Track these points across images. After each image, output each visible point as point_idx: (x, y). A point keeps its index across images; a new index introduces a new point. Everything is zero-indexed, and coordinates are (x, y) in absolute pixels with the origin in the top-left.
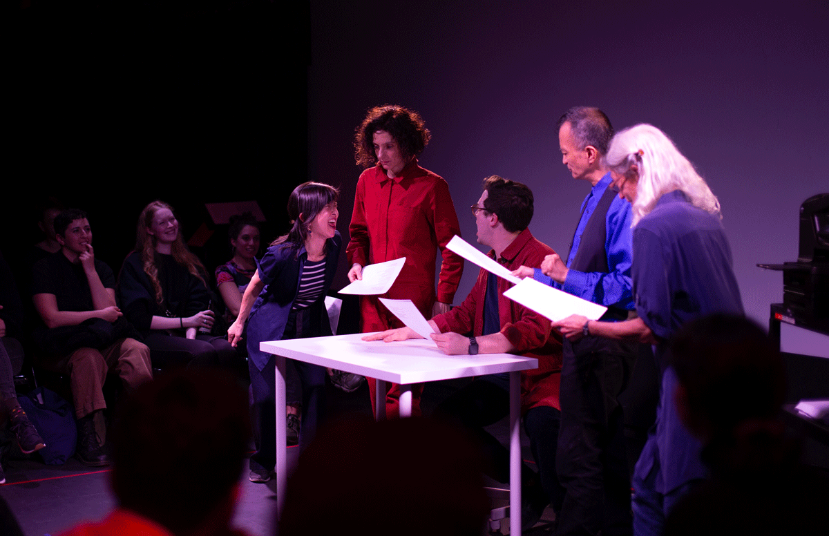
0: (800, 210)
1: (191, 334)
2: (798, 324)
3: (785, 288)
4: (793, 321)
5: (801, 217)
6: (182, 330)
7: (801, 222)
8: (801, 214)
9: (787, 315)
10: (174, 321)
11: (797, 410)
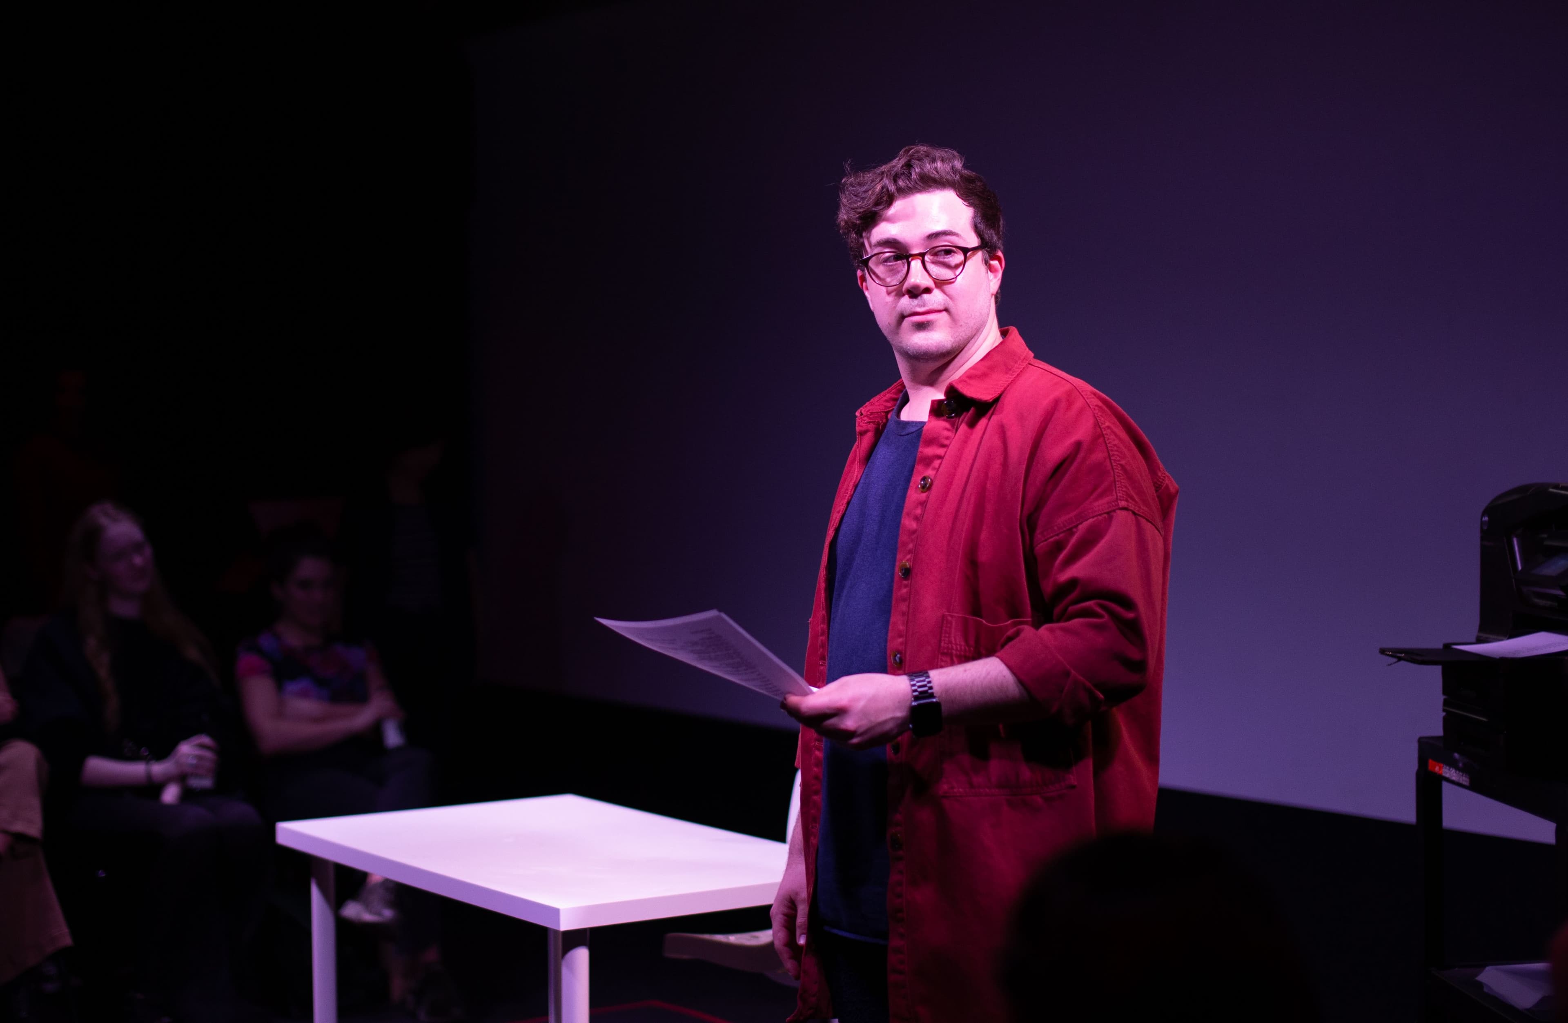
0: (1482, 523)
1: (170, 795)
2: (1475, 786)
3: (1446, 703)
4: (1465, 780)
5: (1482, 539)
6: (154, 788)
7: (1483, 549)
8: (1482, 531)
9: (1453, 764)
10: (135, 770)
11: (1480, 985)
